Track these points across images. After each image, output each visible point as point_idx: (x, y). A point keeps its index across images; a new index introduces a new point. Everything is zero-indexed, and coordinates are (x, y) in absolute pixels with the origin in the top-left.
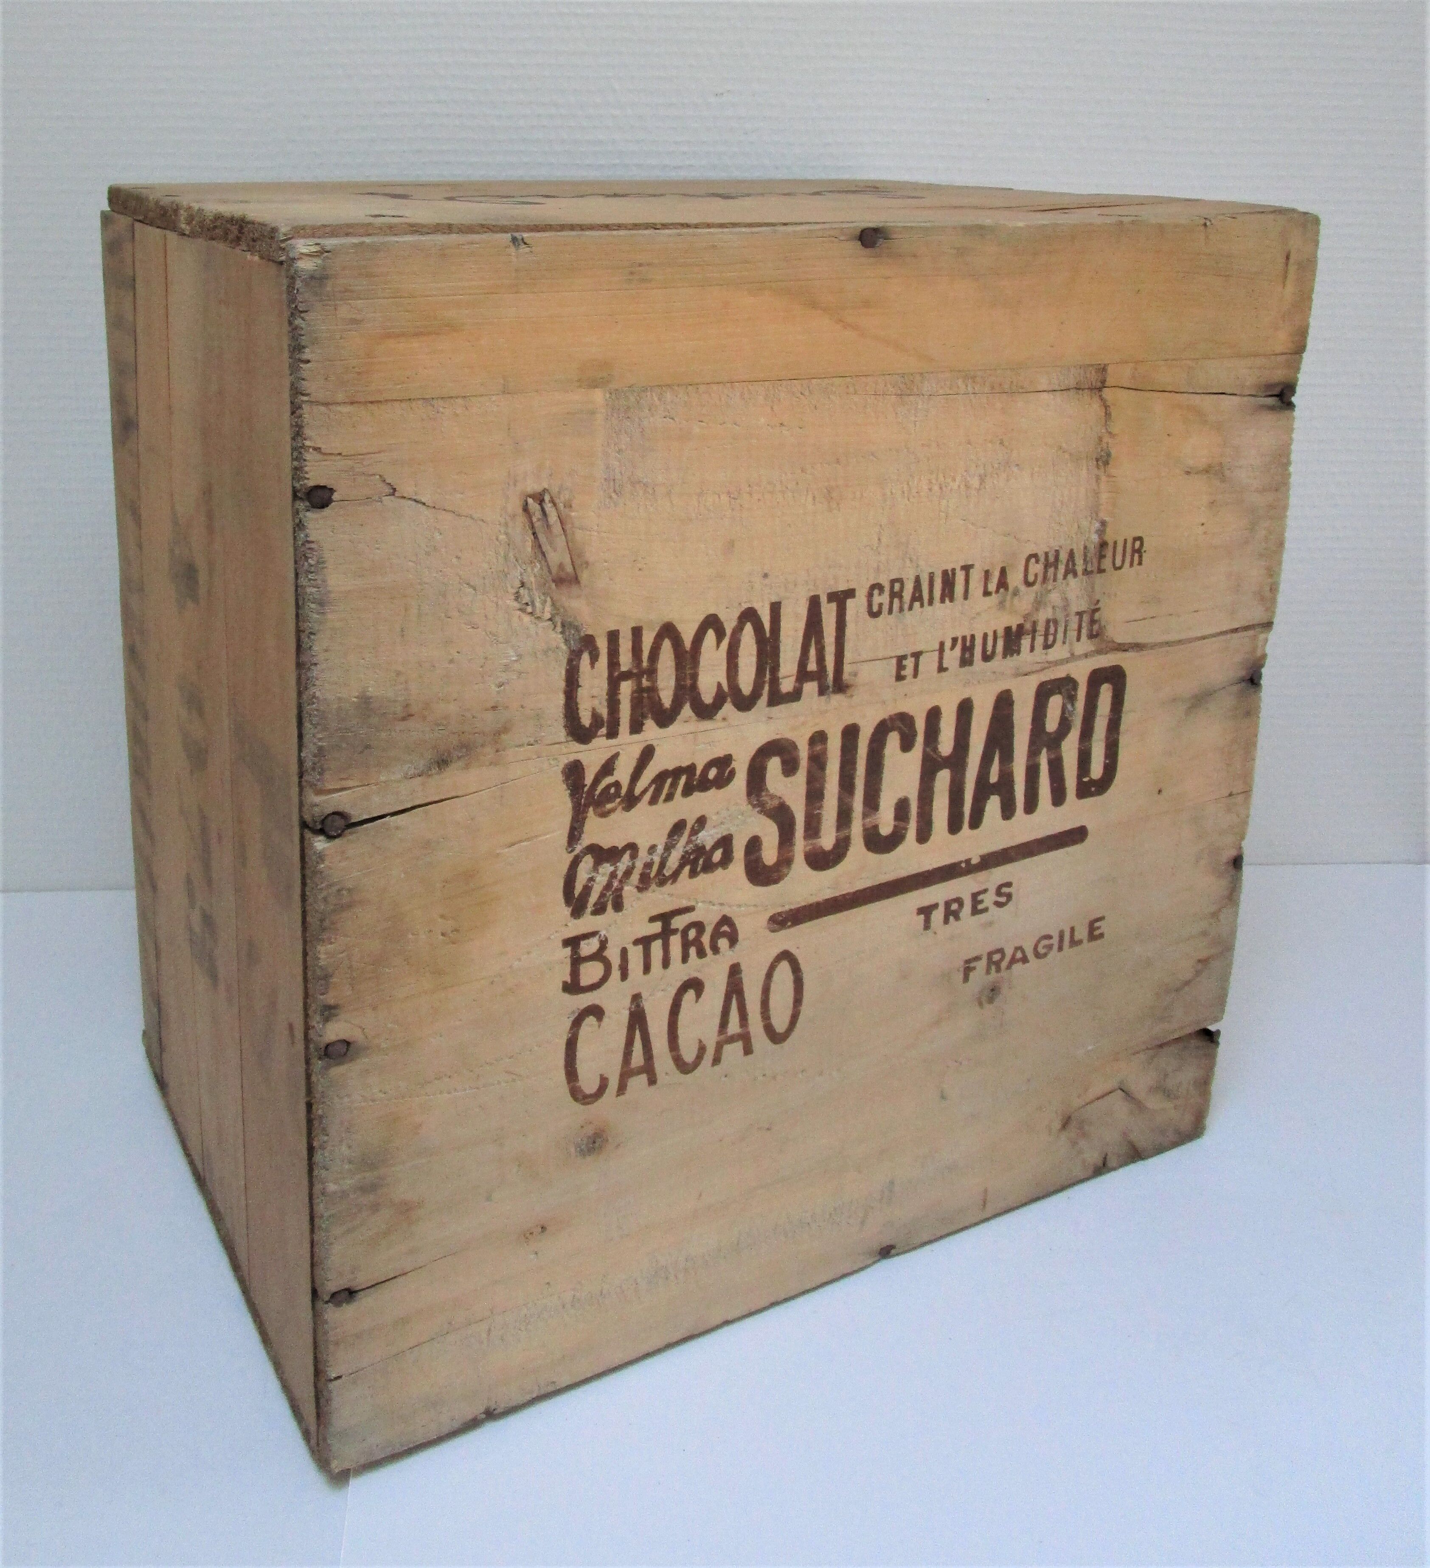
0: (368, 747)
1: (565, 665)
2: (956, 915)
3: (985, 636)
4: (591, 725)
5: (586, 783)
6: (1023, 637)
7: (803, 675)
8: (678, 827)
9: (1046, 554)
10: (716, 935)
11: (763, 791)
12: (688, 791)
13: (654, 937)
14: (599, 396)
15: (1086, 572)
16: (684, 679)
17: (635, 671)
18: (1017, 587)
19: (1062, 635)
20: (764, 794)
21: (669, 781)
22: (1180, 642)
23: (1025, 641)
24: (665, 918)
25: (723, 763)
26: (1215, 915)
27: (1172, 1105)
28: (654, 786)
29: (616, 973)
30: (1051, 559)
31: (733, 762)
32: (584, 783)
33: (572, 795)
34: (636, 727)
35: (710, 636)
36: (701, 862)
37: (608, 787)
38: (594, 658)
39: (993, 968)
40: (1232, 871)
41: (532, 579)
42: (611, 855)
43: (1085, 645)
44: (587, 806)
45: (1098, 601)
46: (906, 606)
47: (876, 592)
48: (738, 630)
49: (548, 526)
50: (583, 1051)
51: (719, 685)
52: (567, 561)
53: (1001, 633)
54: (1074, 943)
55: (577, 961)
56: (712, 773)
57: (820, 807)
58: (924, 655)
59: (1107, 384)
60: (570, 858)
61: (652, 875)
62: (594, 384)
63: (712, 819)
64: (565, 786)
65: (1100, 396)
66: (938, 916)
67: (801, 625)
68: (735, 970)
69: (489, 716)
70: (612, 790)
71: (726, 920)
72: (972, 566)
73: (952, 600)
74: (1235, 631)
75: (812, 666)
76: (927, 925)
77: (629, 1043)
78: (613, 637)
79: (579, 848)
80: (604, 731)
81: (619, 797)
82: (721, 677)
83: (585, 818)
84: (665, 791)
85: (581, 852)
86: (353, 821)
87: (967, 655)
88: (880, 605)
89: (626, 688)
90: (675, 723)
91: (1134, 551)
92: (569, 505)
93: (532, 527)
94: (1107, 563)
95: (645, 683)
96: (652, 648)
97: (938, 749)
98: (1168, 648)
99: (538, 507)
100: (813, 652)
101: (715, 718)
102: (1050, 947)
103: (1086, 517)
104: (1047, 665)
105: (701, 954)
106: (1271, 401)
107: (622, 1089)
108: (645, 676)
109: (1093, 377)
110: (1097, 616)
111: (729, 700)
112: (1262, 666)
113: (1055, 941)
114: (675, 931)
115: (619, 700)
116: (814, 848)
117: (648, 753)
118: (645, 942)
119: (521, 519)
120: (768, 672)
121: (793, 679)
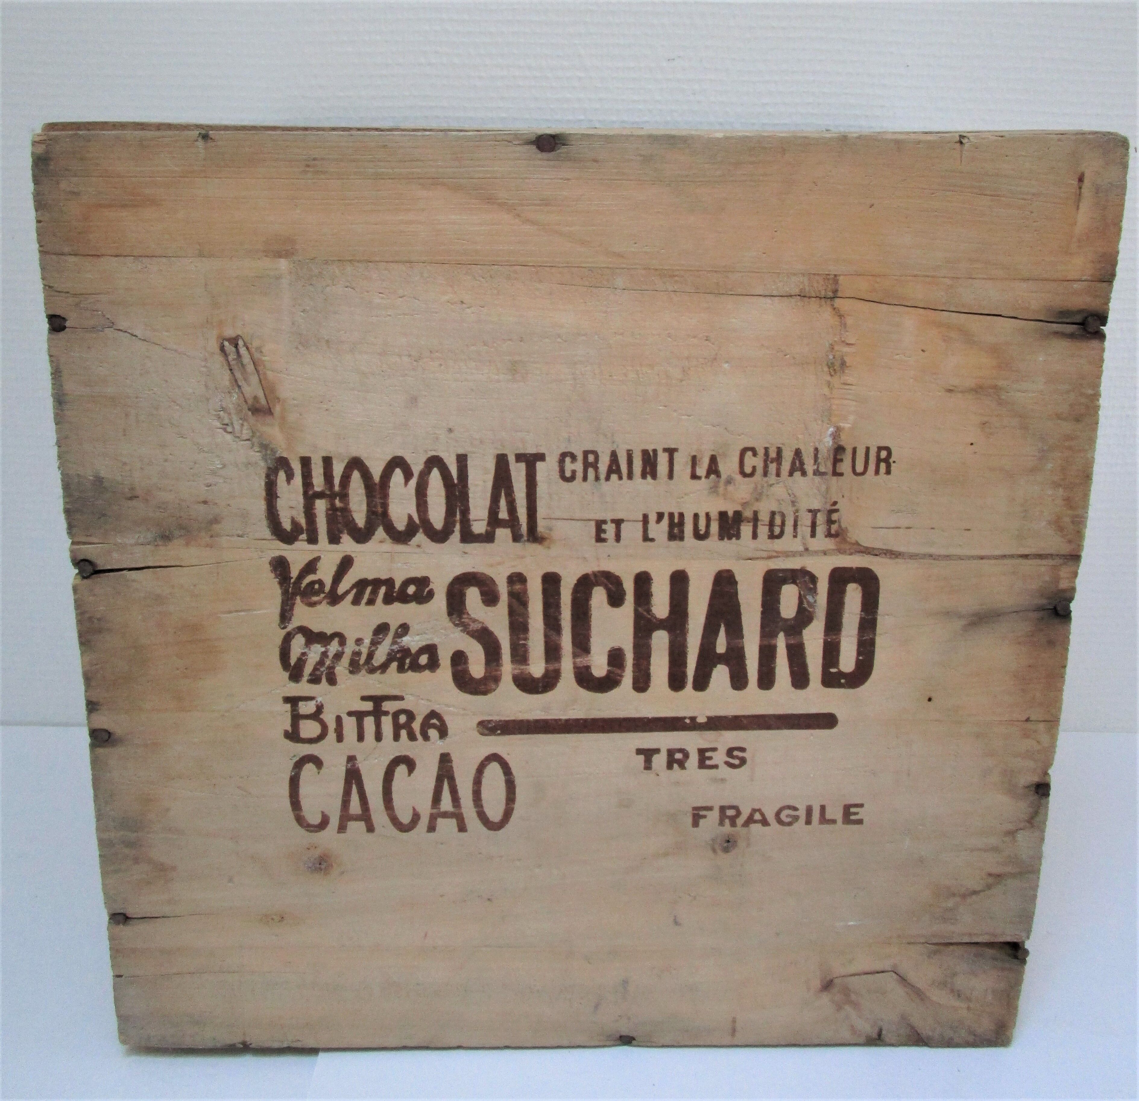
0: (104, 515)
1: (264, 478)
2: (682, 764)
3: (696, 516)
4: (292, 529)
5: (292, 575)
6: (742, 524)
7: (494, 521)
8: (382, 629)
9: (766, 449)
10: (426, 725)
11: (464, 614)
12: (388, 600)
13: (367, 713)
14: (283, 264)
15: (816, 473)
16: (375, 506)
17: (328, 493)
18: (730, 475)
19: (792, 528)
20: (465, 616)
21: (369, 589)
22: (948, 557)
23: (744, 527)
24: (377, 700)
25: (422, 582)
26: (1011, 833)
27: (966, 1005)
28: (355, 591)
29: (332, 735)
30: (773, 454)
31: (431, 584)
32: (290, 576)
33: (281, 584)
34: (334, 539)
35: (398, 475)
36: (408, 661)
37: (313, 583)
38: (290, 476)
39: (727, 821)
40: (1033, 797)
41: (231, 406)
42: (323, 638)
43: (821, 542)
44: (294, 594)
45: (835, 503)
46: (603, 476)
47: (568, 460)
48: (425, 475)
49: (243, 366)
50: (304, 790)
51: (410, 517)
52: (261, 394)
53: (714, 515)
54: (824, 820)
55: (296, 718)
56: (411, 589)
57: (526, 639)
58: (625, 523)
59: (839, 294)
60: (284, 632)
61: (362, 662)
62: (279, 255)
63: (414, 627)
64: (273, 575)
65: (833, 305)
66: (660, 761)
67: (490, 478)
68: (445, 759)
69: (202, 507)
70: (317, 586)
71: (433, 714)
72: (675, 450)
73: (654, 476)
74: (1026, 556)
75: (503, 514)
76: (648, 766)
77: (347, 793)
78: (306, 462)
79: (290, 627)
80: (304, 536)
81: (324, 592)
82: (412, 509)
83: (294, 604)
84: (366, 596)
85: (294, 629)
86: (99, 569)
87: (676, 530)
88: (574, 472)
89: (321, 506)
90: (370, 541)
91: (879, 460)
92: (259, 350)
93: (229, 365)
94: (845, 467)
95: (338, 503)
96: (343, 477)
97: (651, 611)
98: (933, 561)
99: (234, 349)
100: (503, 503)
101: (409, 543)
102: (796, 818)
103: (816, 420)
104: (775, 554)
105: (412, 737)
106: (1070, 329)
107: (342, 828)
108: (338, 498)
109: (820, 287)
110: (835, 516)
111: (421, 530)
112: (1071, 599)
113: (802, 813)
114: (386, 713)
115: (315, 514)
116: (522, 672)
117: (346, 563)
118: (359, 716)
119: (219, 358)
120: (458, 513)
121: (485, 523)
